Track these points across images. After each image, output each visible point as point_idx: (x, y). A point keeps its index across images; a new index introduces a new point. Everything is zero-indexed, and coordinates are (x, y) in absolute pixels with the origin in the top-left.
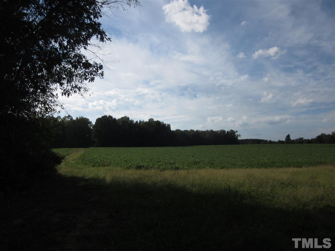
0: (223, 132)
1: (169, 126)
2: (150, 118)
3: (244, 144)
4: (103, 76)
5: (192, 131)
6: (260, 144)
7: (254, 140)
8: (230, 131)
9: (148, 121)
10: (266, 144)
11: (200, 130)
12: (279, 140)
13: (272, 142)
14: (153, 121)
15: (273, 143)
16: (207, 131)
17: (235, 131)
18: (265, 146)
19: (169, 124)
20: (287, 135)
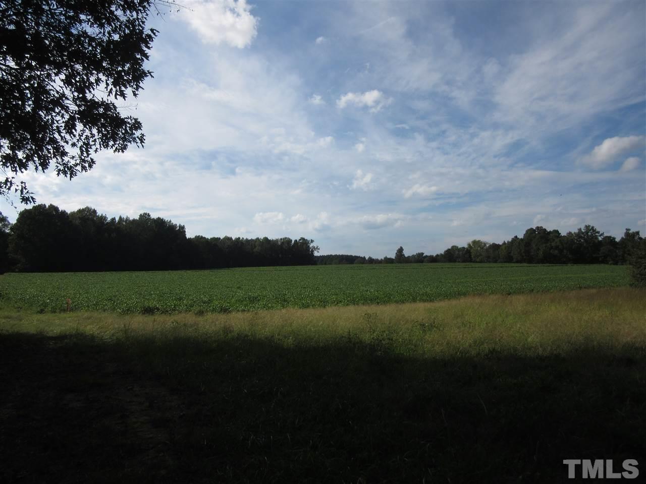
0: (287, 241)
1: (182, 228)
2: (142, 212)
3: (325, 264)
4: (144, 142)
5: (228, 239)
6: (353, 263)
7: (342, 256)
8: (300, 240)
9: (138, 219)
10: (363, 263)
11: (243, 238)
12: (385, 256)
13: (373, 259)
14: (150, 219)
15: (375, 263)
16: (258, 239)
17: (308, 239)
18: (362, 267)
19: (182, 225)
20: (398, 249)
